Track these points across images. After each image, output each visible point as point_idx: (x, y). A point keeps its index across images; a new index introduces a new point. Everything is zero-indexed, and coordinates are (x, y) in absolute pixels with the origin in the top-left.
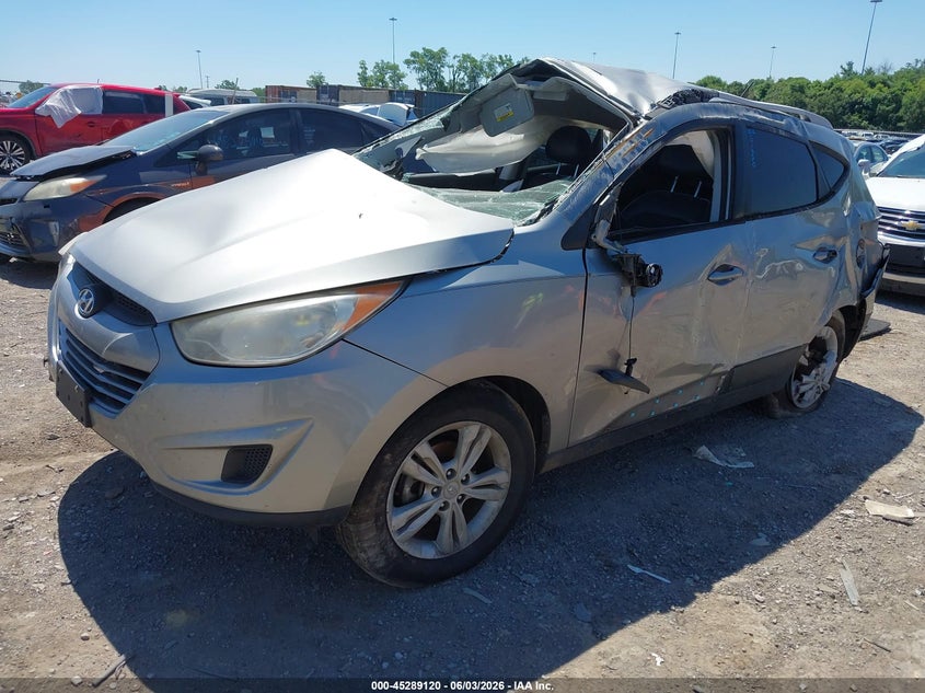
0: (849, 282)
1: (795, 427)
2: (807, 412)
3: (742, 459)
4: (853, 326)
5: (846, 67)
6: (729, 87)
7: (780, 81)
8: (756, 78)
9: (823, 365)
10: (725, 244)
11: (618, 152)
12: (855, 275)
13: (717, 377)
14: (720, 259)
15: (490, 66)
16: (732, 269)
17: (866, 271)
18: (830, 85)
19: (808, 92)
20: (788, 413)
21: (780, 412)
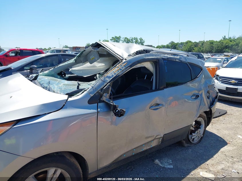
0: (205, 104)
1: (191, 150)
2: (195, 144)
3: (170, 164)
4: (209, 116)
5: (224, 37)
6: (193, 43)
7: (207, 41)
8: (201, 41)
9: (199, 130)
10: (155, 97)
11: (113, 71)
12: (207, 102)
13: (158, 139)
14: (153, 102)
15: (132, 40)
16: (159, 105)
17: (211, 100)
18: (220, 42)
19: (214, 44)
20: (189, 145)
21: (186, 145)
